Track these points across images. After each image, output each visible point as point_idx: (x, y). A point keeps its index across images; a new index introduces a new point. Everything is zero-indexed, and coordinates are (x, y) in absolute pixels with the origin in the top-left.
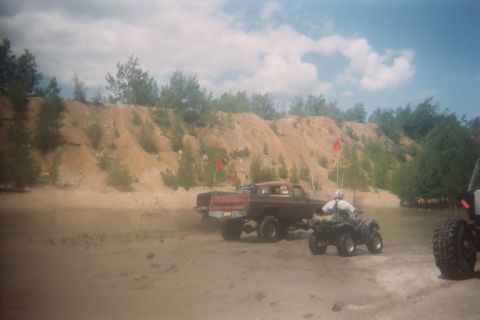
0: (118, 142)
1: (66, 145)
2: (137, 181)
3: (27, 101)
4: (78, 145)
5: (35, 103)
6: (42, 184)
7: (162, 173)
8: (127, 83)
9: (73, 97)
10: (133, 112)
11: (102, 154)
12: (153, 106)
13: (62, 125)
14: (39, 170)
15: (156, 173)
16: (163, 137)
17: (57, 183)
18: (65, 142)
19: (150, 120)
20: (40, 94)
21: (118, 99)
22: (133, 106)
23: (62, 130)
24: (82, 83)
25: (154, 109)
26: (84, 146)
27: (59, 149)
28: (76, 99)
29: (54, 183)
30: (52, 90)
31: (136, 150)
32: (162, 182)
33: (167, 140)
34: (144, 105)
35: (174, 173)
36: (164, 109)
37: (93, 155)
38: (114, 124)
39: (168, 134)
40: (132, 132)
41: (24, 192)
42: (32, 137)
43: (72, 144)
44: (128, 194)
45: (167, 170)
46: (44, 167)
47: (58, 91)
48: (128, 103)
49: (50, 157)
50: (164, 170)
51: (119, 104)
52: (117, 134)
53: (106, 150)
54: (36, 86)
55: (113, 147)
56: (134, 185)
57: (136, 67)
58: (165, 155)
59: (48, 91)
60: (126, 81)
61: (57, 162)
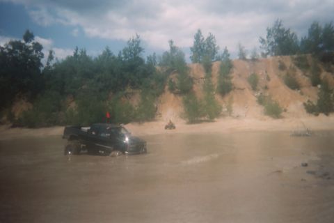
0: (270, 84)
1: (236, 90)
2: (285, 111)
3: (211, 65)
4: (243, 89)
5: (216, 66)
6: (224, 116)
7: (305, 104)
8: (274, 41)
9: (238, 57)
10: (280, 61)
11: (259, 94)
12: (294, 54)
13: (232, 78)
14: (221, 108)
15: (300, 104)
16: (304, 76)
17: (233, 115)
18: (235, 88)
19: (293, 65)
20: (219, 59)
21: (267, 54)
22: (279, 57)
23: (233, 81)
24: (244, 47)
25: (295, 56)
26: (247, 90)
27: (231, 93)
28: (240, 58)
29: (230, 115)
30: (225, 56)
31: (283, 88)
32: (305, 111)
33: (307, 78)
34: (288, 55)
35: (315, 103)
36: (303, 55)
37: (254, 95)
38: (266, 72)
39: (308, 74)
40: (279, 76)
41: (214, 121)
42: (216, 87)
43: (239, 89)
44: (280, 121)
45: (309, 101)
46: (224, 106)
47: (229, 55)
48: (276, 55)
49: (227, 98)
50: (306, 101)
51: (269, 56)
52: (268, 79)
53: (262, 91)
54: (216, 55)
55: (266, 88)
56: (283, 114)
57: (281, 28)
58: (305, 90)
59: (223, 57)
60: (273, 39)
61: (231, 101)
